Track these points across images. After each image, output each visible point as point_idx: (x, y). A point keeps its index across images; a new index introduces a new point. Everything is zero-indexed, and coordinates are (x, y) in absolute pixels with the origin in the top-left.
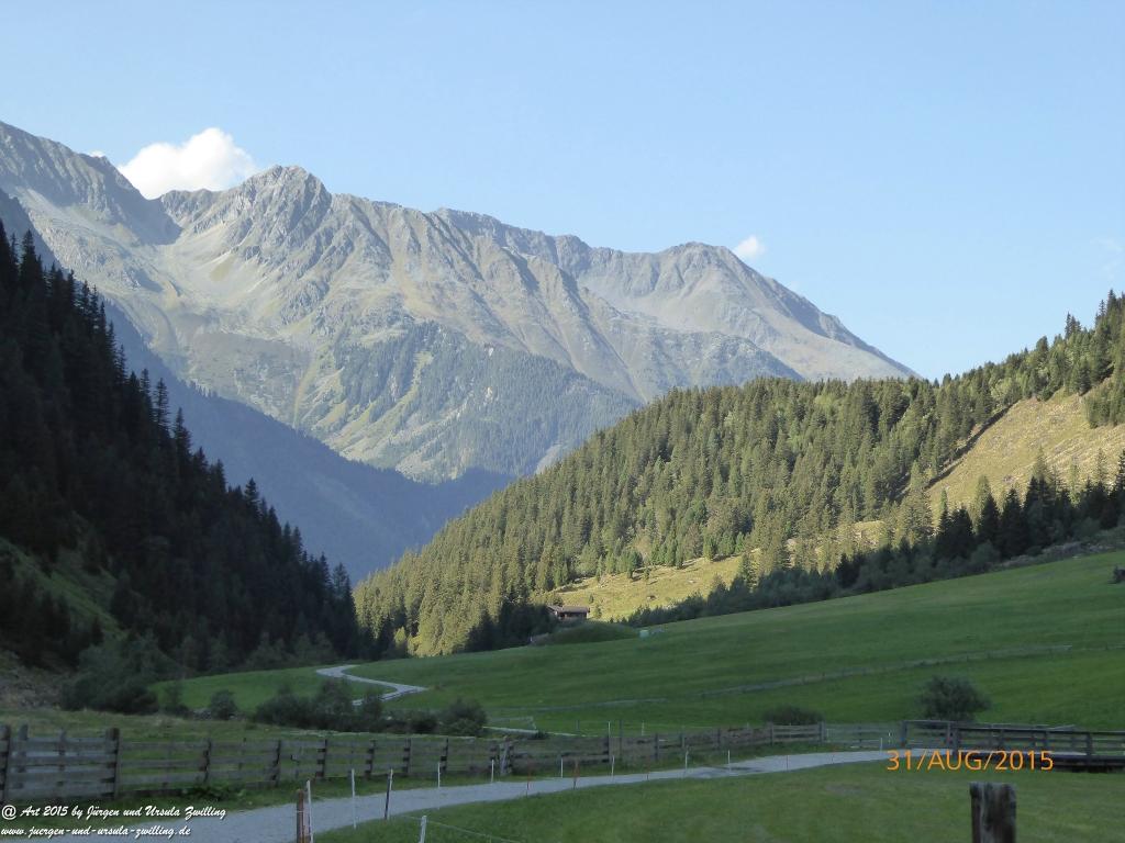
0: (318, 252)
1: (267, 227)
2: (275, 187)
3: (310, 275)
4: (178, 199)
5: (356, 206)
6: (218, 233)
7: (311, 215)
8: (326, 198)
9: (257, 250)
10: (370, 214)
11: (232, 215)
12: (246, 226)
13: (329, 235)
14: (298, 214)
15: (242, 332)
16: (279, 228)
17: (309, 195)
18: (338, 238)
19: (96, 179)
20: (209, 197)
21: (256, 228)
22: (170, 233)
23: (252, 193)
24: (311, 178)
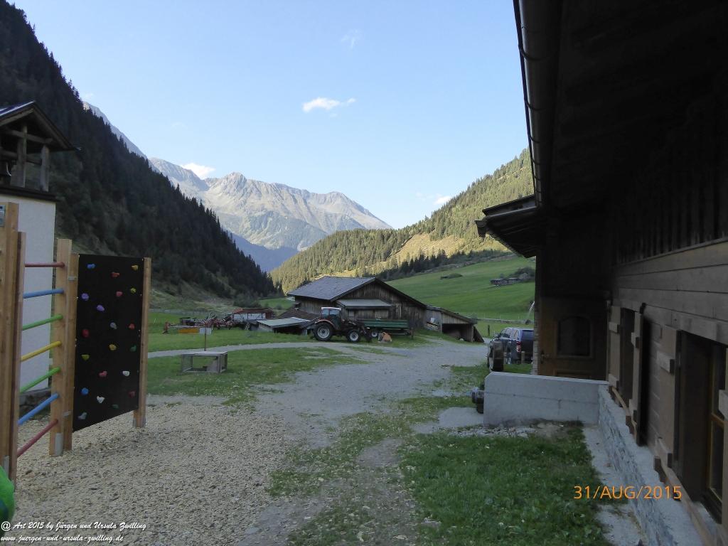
0: (244, 193)
1: (231, 187)
2: (233, 177)
3: (242, 199)
4: (209, 180)
5: (253, 182)
6: (219, 189)
7: (242, 184)
8: (245, 180)
9: (229, 193)
10: (256, 184)
11: (222, 184)
12: (226, 187)
13: (246, 189)
14: (239, 184)
15: (226, 213)
16: (234, 187)
17: (241, 179)
18: (249, 190)
19: (189, 175)
20: (217, 179)
21: (228, 187)
22: (207, 188)
23: (227, 179)
24: (242, 175)
